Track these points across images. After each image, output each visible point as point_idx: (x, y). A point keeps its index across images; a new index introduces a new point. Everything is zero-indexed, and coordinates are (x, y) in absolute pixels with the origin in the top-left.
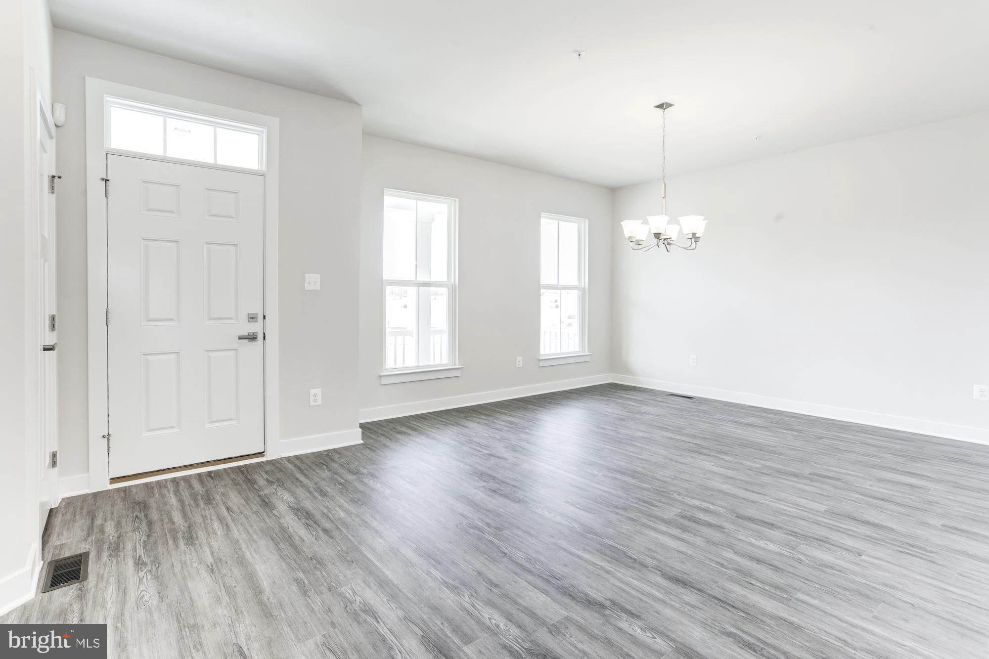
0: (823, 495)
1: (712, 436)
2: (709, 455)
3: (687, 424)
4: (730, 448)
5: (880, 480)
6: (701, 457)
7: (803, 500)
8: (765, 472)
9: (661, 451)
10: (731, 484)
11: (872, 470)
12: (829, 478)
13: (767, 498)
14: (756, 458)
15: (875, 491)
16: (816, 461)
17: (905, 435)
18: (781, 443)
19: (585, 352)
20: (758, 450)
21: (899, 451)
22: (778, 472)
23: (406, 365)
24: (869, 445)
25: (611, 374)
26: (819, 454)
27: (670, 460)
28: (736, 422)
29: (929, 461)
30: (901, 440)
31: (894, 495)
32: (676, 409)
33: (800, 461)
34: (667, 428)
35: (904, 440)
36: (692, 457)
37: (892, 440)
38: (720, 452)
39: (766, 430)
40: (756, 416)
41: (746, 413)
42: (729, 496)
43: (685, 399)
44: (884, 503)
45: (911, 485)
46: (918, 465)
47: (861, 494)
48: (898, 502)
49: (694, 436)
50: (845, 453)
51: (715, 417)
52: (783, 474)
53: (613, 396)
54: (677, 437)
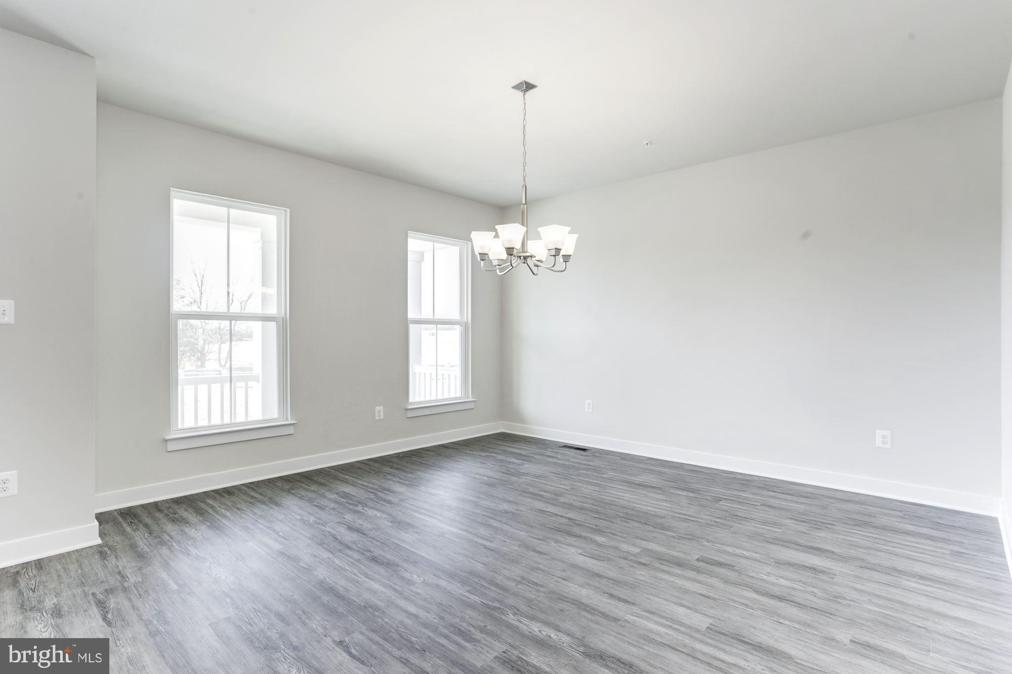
0: (708, 597)
1: (593, 505)
2: (580, 537)
3: (568, 488)
4: (610, 524)
5: (779, 563)
6: (571, 540)
7: (681, 610)
8: (643, 561)
9: (521, 533)
10: (594, 586)
11: (771, 546)
12: (720, 564)
13: (635, 609)
14: (637, 538)
15: (773, 584)
16: (709, 538)
17: (808, 489)
18: (673, 512)
19: (468, 398)
20: (642, 523)
21: (802, 514)
22: (659, 559)
23: (250, 419)
24: (770, 507)
25: (501, 422)
26: (714, 526)
27: (527, 547)
28: (627, 482)
29: (834, 527)
30: (804, 497)
31: (794, 589)
32: (563, 465)
33: (690, 539)
34: (542, 496)
35: (808, 497)
36: (557, 541)
37: (795, 498)
38: (595, 530)
39: (659, 491)
40: (652, 472)
41: (642, 468)
42: (585, 610)
43: (578, 451)
44: (782, 604)
45: (814, 569)
46: (822, 534)
47: (756, 592)
48: (799, 600)
49: (571, 507)
50: (742, 522)
51: (605, 476)
52: (664, 563)
53: (495, 451)
54: (551, 509)
